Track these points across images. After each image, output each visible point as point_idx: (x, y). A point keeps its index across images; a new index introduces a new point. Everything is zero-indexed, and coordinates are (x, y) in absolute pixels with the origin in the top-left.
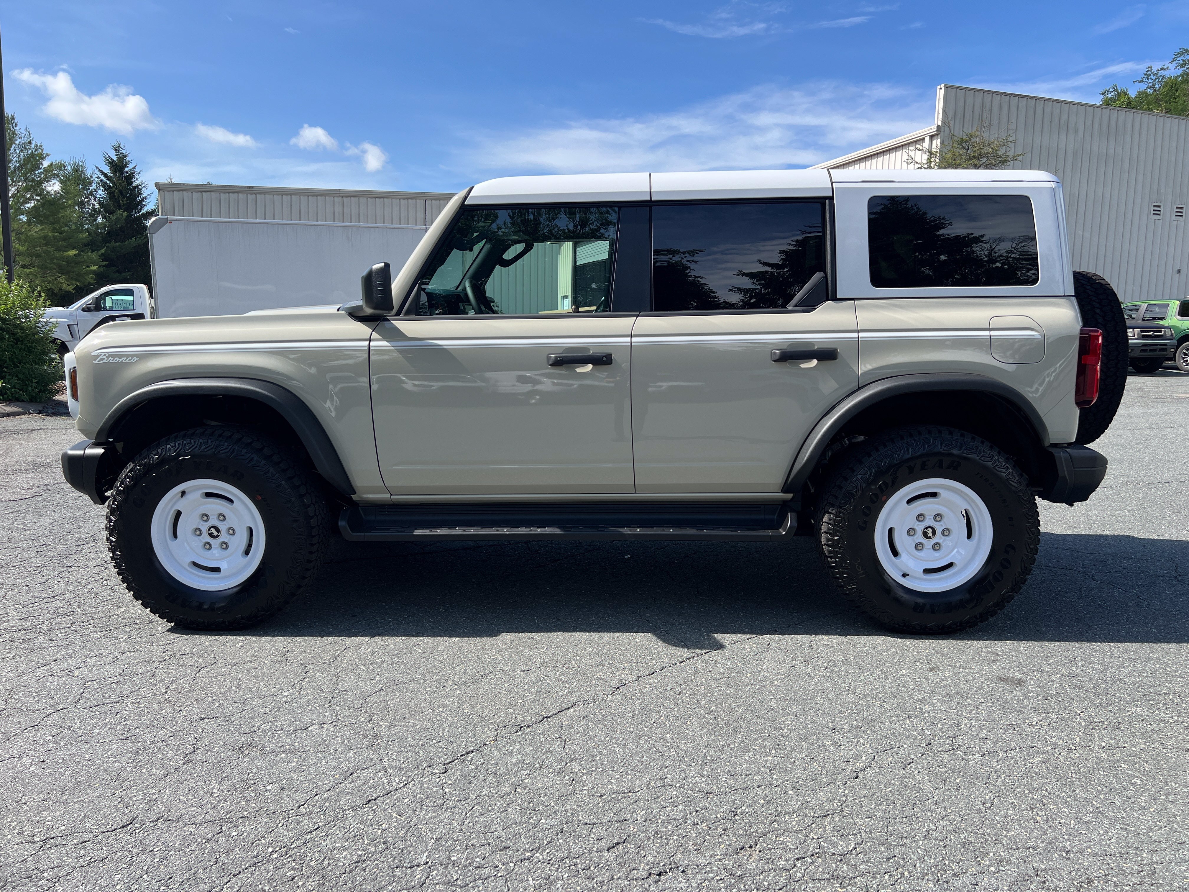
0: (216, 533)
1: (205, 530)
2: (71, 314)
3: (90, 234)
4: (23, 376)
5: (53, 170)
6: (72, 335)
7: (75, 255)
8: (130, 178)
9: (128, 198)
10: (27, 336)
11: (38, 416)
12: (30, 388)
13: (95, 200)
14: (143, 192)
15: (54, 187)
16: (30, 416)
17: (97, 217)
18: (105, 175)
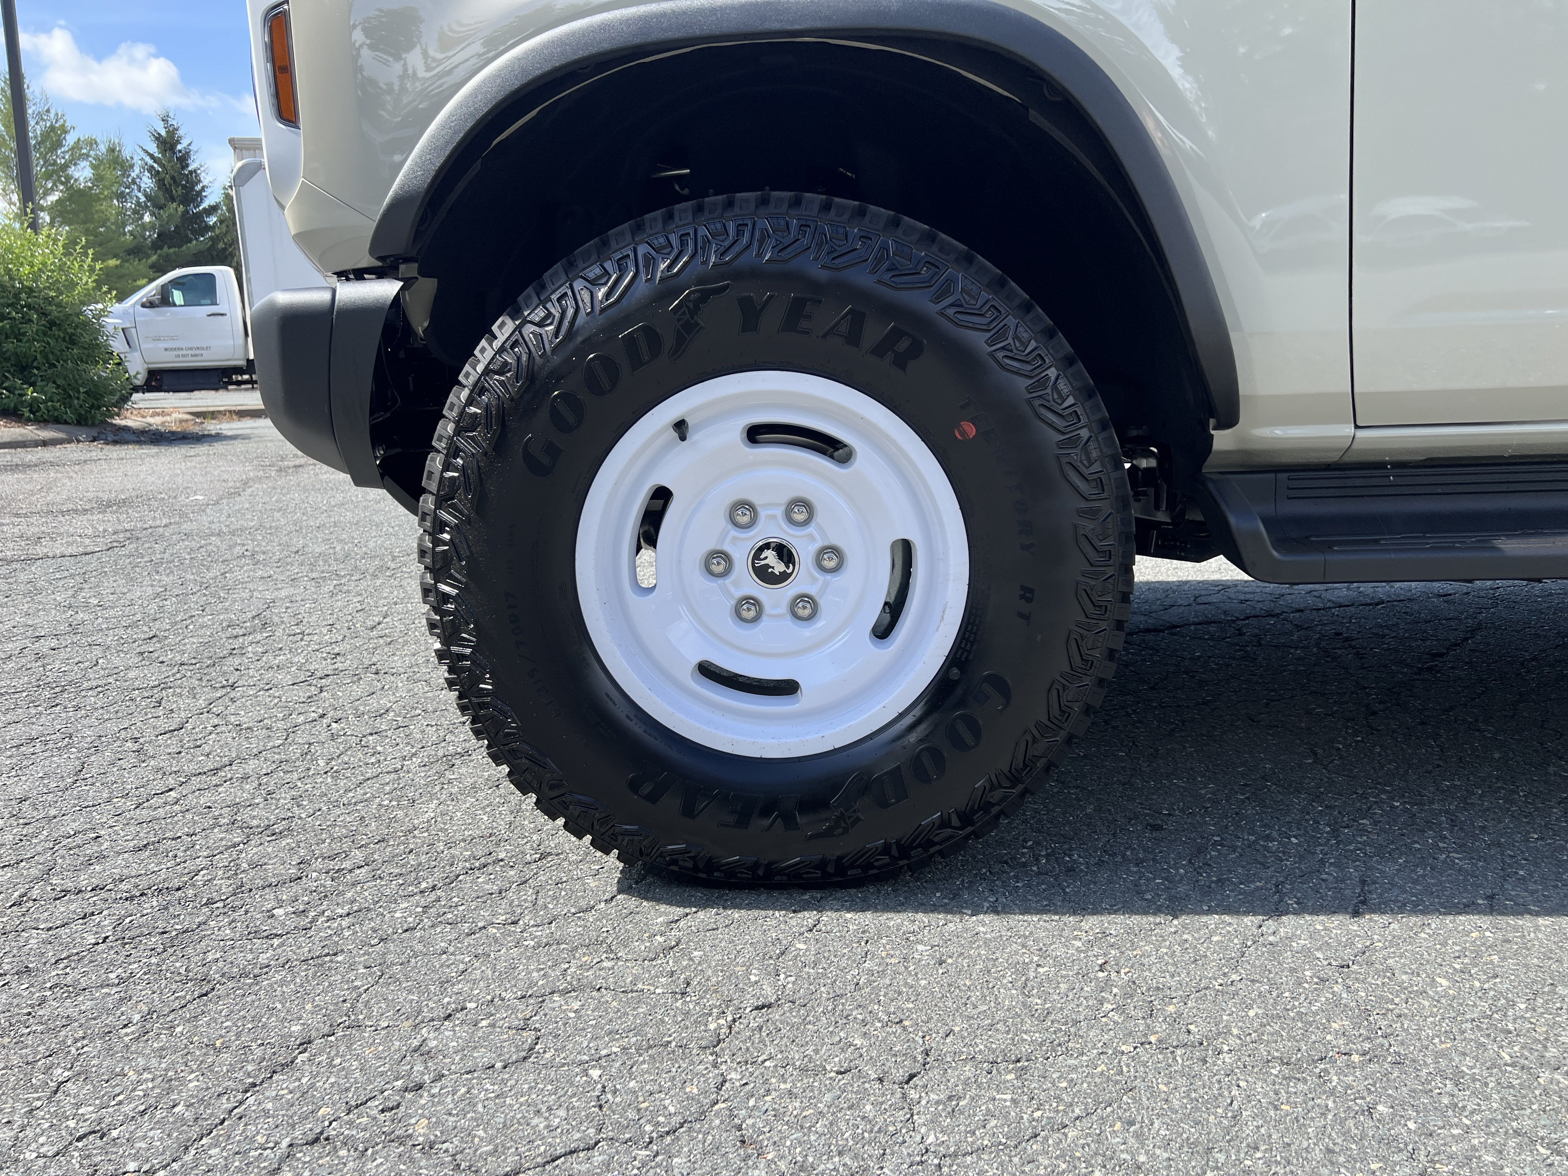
0: (779, 567)
1: (741, 557)
2: (126, 313)
3: (135, 237)
4: (64, 382)
5: (82, 148)
6: (128, 344)
7: (117, 266)
8: (184, 159)
9: (184, 187)
10: (68, 316)
11: (92, 444)
12: (76, 402)
13: (140, 191)
14: (202, 179)
15: (82, 173)
16: (81, 445)
17: (143, 215)
18: (152, 156)
